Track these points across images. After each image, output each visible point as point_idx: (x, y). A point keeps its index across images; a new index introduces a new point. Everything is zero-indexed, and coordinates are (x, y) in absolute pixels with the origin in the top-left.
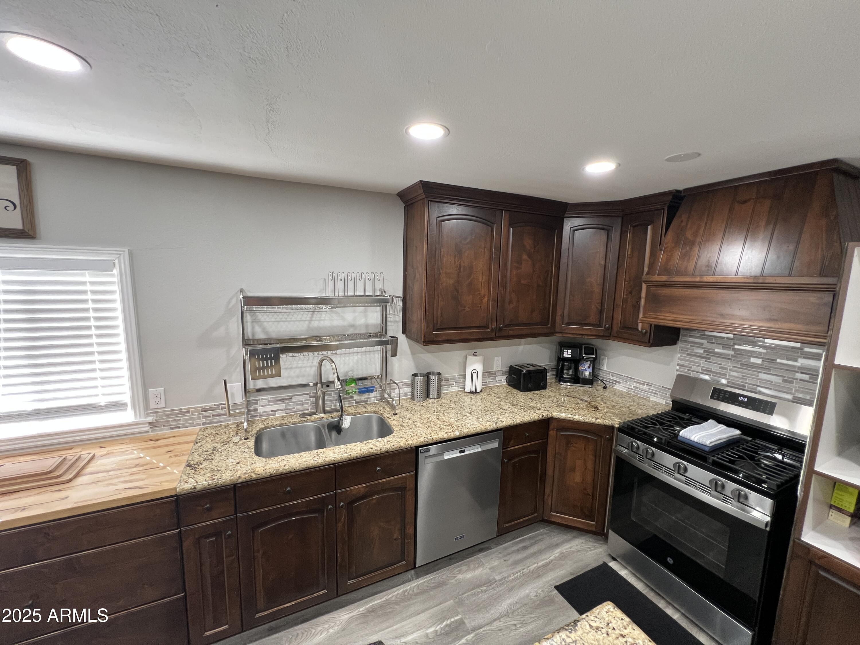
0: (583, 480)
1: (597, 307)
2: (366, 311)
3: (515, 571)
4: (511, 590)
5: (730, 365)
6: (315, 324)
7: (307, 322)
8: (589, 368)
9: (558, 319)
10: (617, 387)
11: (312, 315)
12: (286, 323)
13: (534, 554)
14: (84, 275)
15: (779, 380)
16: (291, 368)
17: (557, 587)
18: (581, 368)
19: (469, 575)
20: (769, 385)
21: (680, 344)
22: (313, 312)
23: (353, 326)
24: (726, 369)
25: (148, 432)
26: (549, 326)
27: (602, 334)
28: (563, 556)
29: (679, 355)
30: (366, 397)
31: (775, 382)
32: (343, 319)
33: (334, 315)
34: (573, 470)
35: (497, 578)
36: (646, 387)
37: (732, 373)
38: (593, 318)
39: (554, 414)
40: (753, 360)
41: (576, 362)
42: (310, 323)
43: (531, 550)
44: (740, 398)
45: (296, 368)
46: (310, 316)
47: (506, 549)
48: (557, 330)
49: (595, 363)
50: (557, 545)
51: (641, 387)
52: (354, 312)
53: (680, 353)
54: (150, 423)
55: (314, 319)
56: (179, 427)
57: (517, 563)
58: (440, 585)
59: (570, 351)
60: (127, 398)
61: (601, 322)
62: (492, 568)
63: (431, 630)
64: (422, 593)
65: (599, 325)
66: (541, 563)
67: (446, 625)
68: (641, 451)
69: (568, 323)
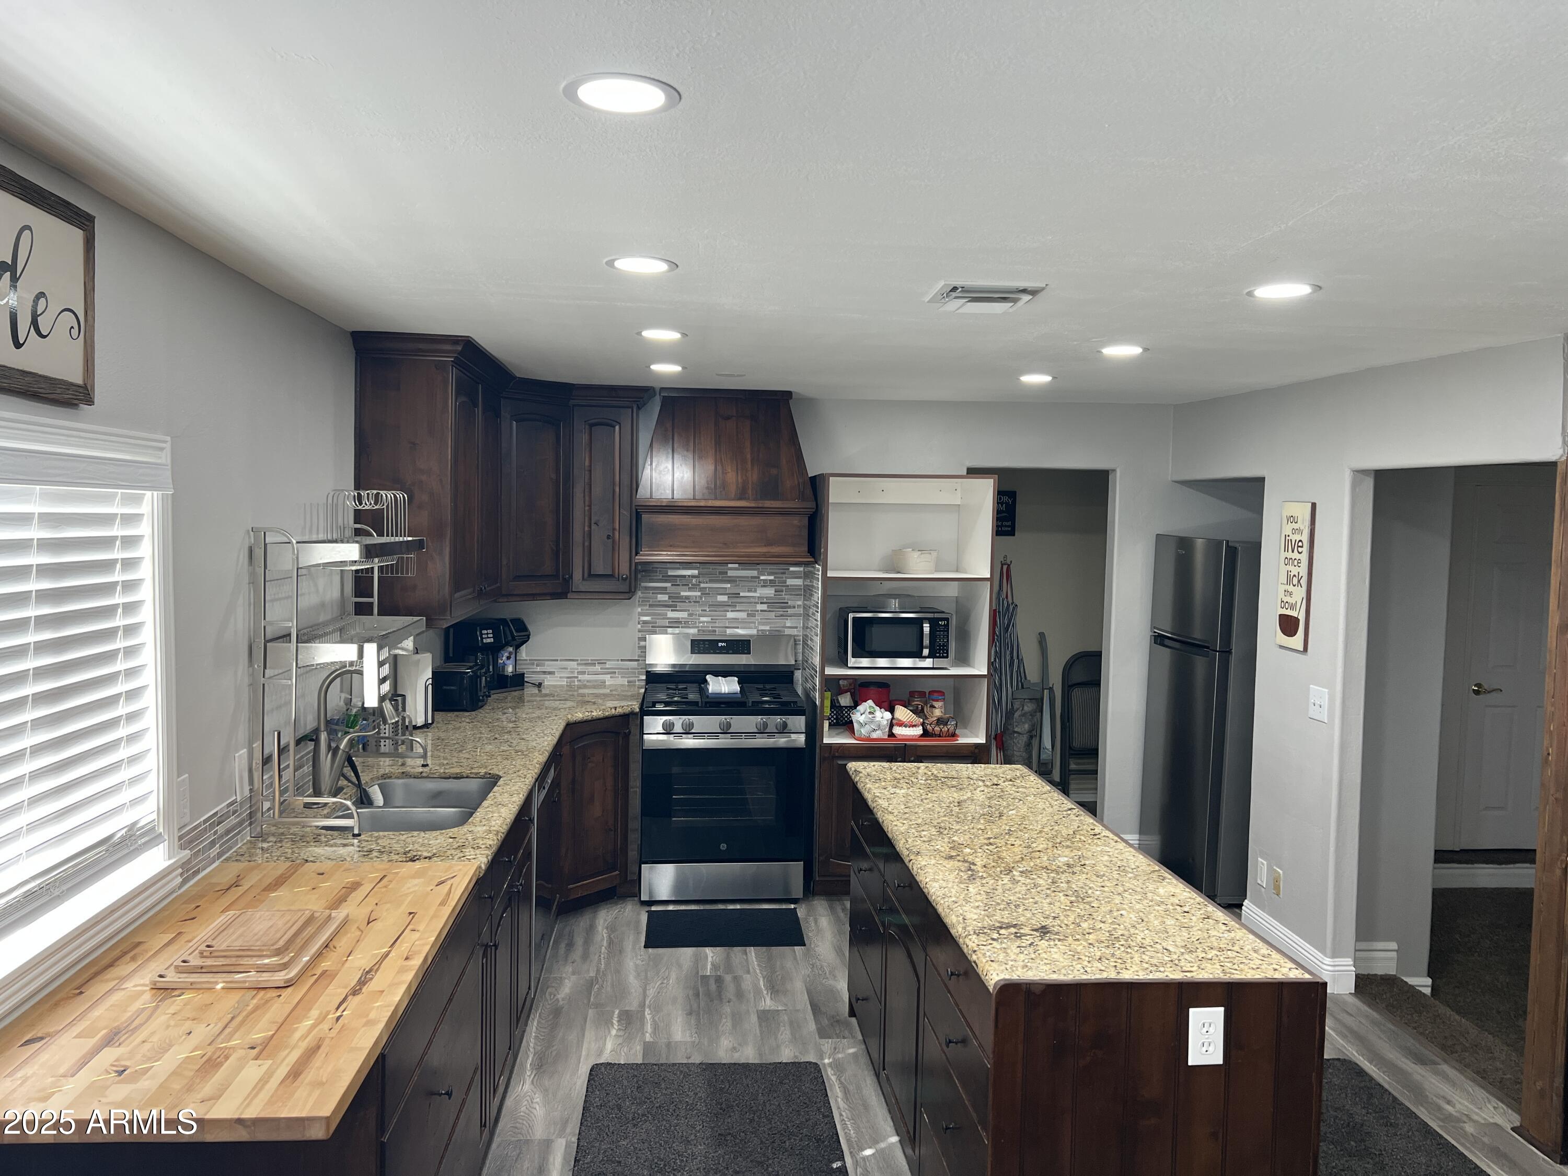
1: (551, 548)
3: (595, 962)
5: (698, 610)
10: (549, 681)
13: (587, 943)
15: (743, 615)
17: (647, 947)
18: (500, 661)
19: (566, 990)
20: (736, 623)
21: (638, 595)
25: (178, 889)
27: (559, 590)
29: (639, 610)
31: (742, 619)
34: (592, 799)
35: (592, 974)
36: (598, 668)
37: (702, 619)
39: (570, 716)
40: (720, 598)
41: (495, 650)
43: (579, 941)
44: (720, 644)
47: (554, 956)
50: (592, 927)
51: (591, 668)
53: (640, 605)
54: (181, 865)
59: (491, 631)
60: (152, 811)
61: (557, 570)
62: (574, 973)
63: (614, 1032)
64: (554, 1027)
65: (556, 576)
66: (605, 943)
67: (618, 1021)
68: (678, 728)
69: (517, 578)
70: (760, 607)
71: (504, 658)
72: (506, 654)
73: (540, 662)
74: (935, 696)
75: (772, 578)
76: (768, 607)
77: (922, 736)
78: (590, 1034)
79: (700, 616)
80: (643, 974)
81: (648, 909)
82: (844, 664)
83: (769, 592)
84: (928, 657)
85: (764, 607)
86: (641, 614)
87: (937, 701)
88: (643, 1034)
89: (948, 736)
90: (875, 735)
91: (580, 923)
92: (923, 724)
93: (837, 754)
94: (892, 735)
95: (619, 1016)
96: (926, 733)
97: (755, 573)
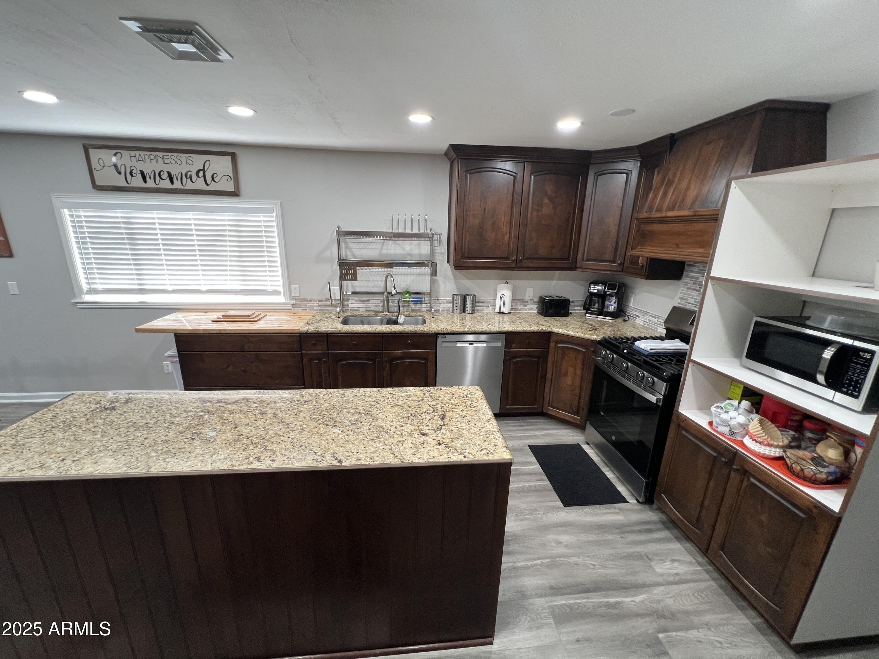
0: (573, 384)
1: (612, 245)
7: (379, 250)
8: (615, 303)
9: (580, 256)
10: (637, 320)
14: (260, 217)
16: (369, 281)
18: (607, 303)
21: (685, 280)
25: (291, 310)
26: (570, 261)
29: (681, 289)
34: (566, 375)
38: (609, 255)
39: (553, 329)
41: (602, 297)
45: (373, 281)
48: (578, 266)
49: (623, 297)
50: (548, 429)
54: (292, 305)
55: (383, 248)
56: (307, 310)
59: (596, 286)
60: (281, 289)
68: (607, 358)
69: (588, 260)
71: (612, 302)
77: (768, 457)
81: (582, 444)
84: (828, 386)
86: (681, 293)
92: (783, 449)
93: (681, 425)
94: (741, 440)
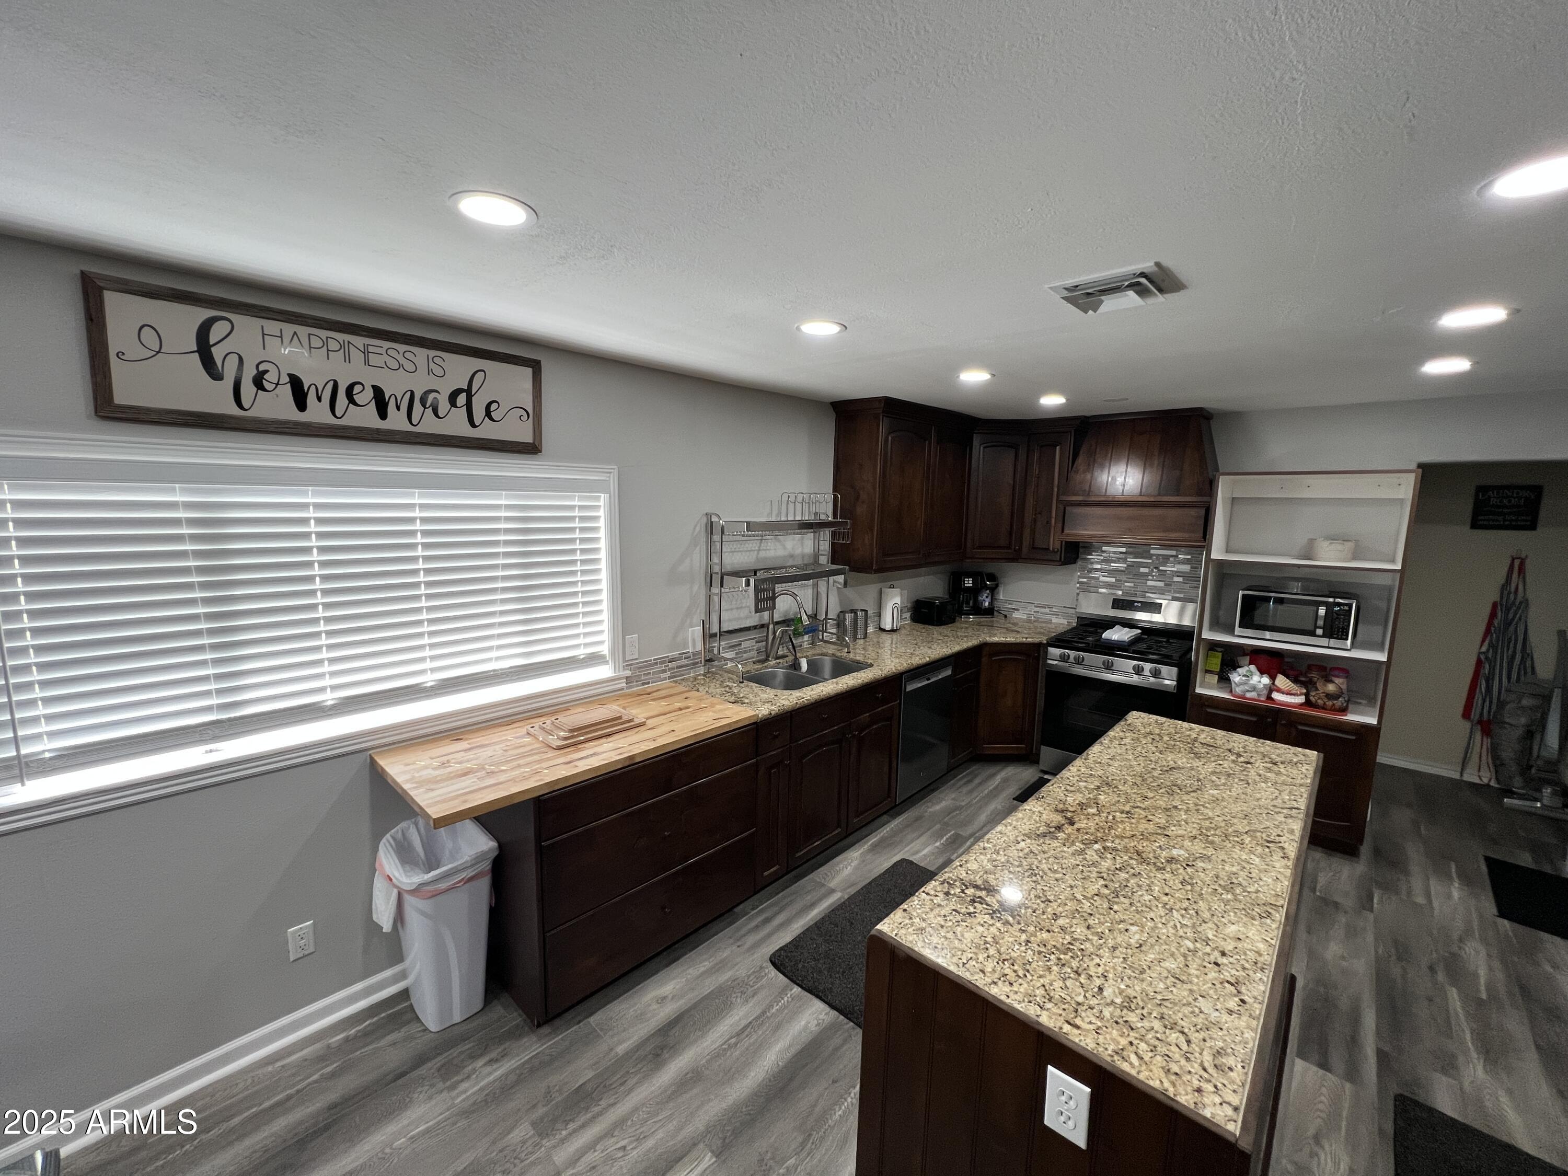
0: (1014, 704)
1: (1006, 528)
2: (803, 539)
3: (973, 797)
4: (981, 808)
5: (1124, 578)
6: (763, 554)
8: (987, 597)
9: (969, 544)
10: (1016, 615)
11: (761, 543)
12: (740, 554)
13: (980, 784)
14: (573, 498)
17: (1014, 799)
18: (980, 598)
19: (937, 807)
21: (1080, 563)
22: (761, 540)
23: (792, 556)
24: (1121, 581)
25: (623, 689)
27: (1011, 556)
28: (1005, 780)
29: (1077, 573)
30: (801, 641)
31: (1160, 587)
32: (785, 548)
33: (777, 544)
34: (1005, 695)
35: (963, 804)
36: (1047, 610)
37: (1126, 584)
38: (1002, 541)
39: (988, 639)
40: (1142, 570)
41: (975, 592)
42: (758, 553)
43: (977, 781)
44: (1136, 604)
46: (758, 545)
47: (954, 785)
48: (968, 555)
49: (993, 590)
50: (994, 775)
51: (1043, 610)
52: (794, 539)
53: (1079, 571)
54: (627, 678)
56: (648, 683)
57: (971, 791)
58: (918, 818)
59: (971, 579)
60: (605, 649)
61: (1010, 543)
62: (953, 799)
63: (938, 844)
64: (907, 826)
65: (1009, 547)
66: (991, 788)
67: (947, 839)
68: (1072, 659)
69: (979, 548)
70: (1176, 579)
71: (984, 597)
72: (986, 595)
73: (1011, 602)
74: (1336, 673)
75: (1189, 557)
76: (1184, 580)
77: (1302, 704)
78: (923, 839)
79: (1125, 582)
80: (993, 816)
81: (1041, 775)
82: (1231, 631)
83: (1186, 568)
84: (1324, 636)
85: (1180, 579)
86: (1080, 577)
87: (1338, 677)
88: (953, 854)
89: (1334, 711)
90: (1248, 695)
91: (991, 770)
92: (1307, 695)
93: (1206, 703)
94: (1269, 698)
95: (953, 834)
96: (1308, 703)
97: (1174, 553)
